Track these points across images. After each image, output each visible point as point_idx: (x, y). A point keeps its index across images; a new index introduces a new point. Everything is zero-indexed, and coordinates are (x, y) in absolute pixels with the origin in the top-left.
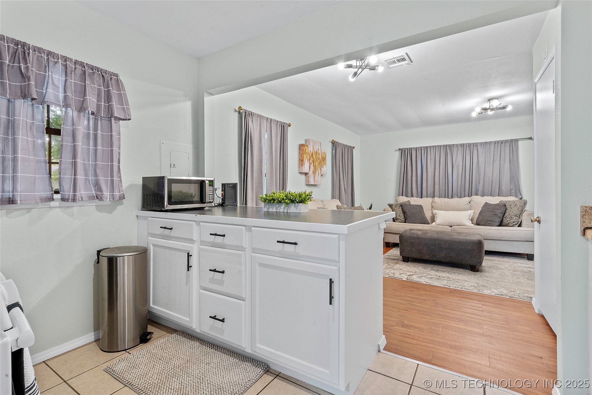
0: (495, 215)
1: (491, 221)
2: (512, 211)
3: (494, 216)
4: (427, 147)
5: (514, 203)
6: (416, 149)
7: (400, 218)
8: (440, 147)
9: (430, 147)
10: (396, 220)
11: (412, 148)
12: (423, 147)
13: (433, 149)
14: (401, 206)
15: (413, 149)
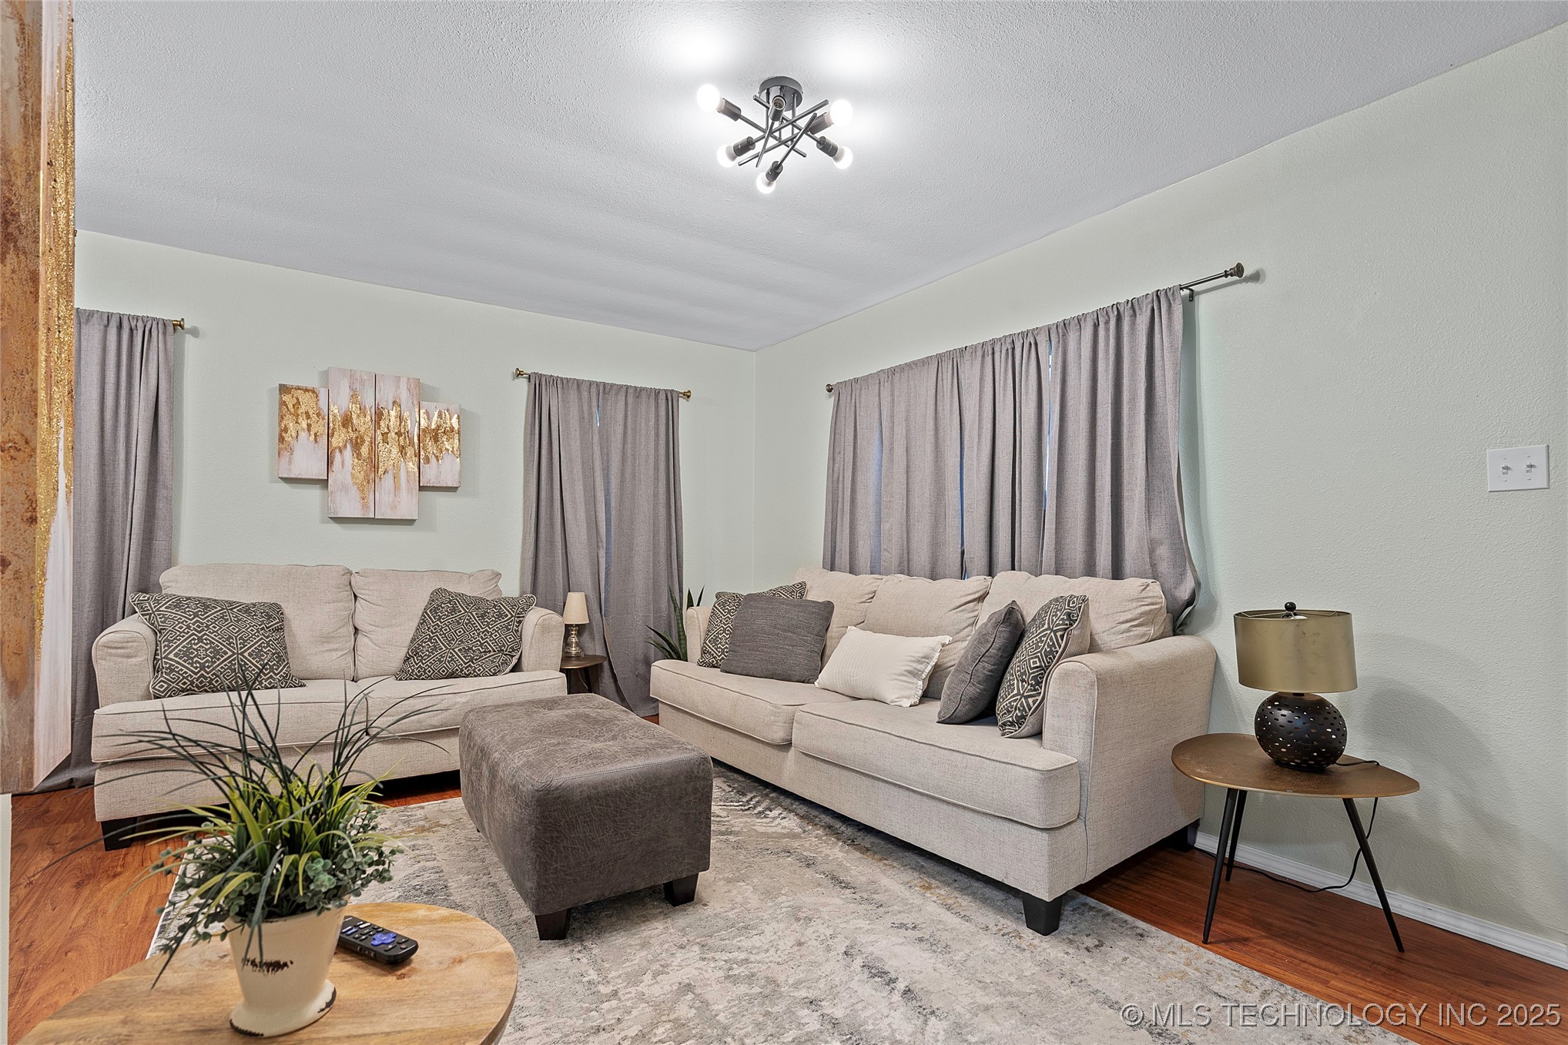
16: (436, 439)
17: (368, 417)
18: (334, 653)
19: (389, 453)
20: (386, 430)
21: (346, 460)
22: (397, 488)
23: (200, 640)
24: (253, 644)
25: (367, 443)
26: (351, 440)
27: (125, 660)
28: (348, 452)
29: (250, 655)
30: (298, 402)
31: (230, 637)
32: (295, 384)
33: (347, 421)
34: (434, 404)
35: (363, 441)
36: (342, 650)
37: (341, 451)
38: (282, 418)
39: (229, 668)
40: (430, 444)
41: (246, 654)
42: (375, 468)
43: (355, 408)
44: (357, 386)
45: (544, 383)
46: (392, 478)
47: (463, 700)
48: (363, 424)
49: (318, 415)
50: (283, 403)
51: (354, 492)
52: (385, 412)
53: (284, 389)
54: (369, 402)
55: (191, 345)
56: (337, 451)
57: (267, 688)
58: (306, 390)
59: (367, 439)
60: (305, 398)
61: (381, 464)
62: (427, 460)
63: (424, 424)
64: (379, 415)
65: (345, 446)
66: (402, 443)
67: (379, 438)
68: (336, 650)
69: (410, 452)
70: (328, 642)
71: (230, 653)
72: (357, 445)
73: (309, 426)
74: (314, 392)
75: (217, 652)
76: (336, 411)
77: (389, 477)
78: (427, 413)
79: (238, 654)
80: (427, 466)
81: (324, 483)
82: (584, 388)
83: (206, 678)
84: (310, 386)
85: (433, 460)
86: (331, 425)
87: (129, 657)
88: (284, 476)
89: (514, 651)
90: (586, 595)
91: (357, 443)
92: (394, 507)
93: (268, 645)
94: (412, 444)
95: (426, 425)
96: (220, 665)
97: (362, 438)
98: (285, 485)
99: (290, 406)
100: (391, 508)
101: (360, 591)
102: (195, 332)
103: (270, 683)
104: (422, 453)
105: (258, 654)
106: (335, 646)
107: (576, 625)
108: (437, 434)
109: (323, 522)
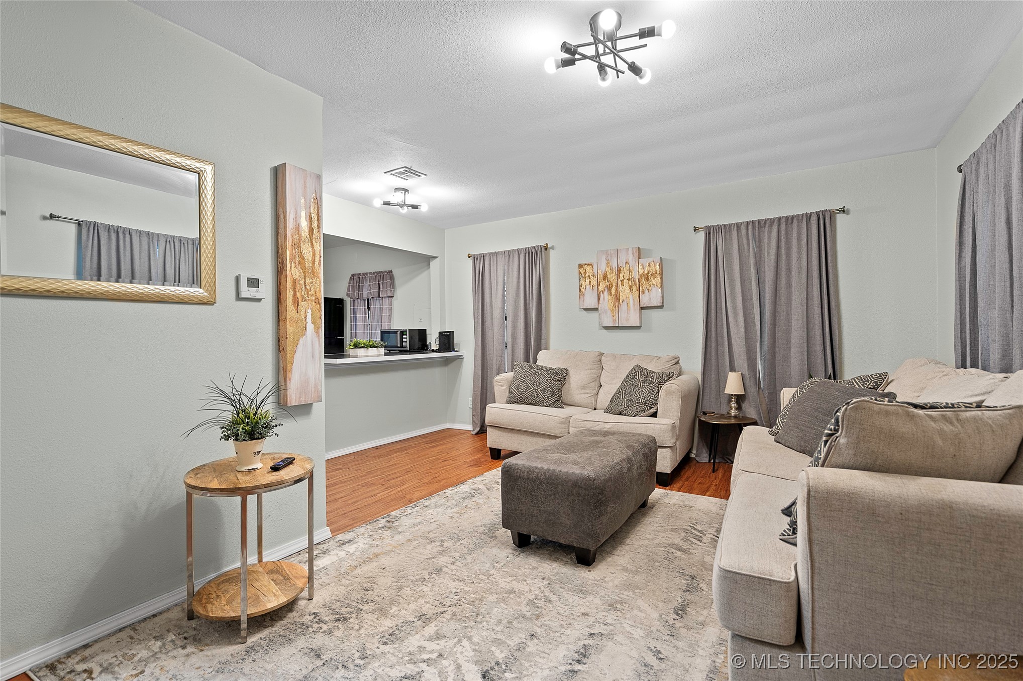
16: (647, 279)
17: (614, 273)
18: (586, 395)
19: (624, 291)
20: (623, 279)
21: (606, 296)
22: (628, 309)
23: (523, 382)
24: (543, 386)
25: (614, 287)
26: (607, 286)
27: (501, 387)
28: (606, 293)
29: (540, 390)
30: (586, 271)
31: (535, 382)
32: (584, 263)
33: (605, 277)
34: (646, 259)
35: (612, 286)
36: (590, 394)
37: (603, 293)
38: (580, 280)
39: (531, 395)
40: (643, 281)
41: (539, 390)
42: (618, 299)
43: (608, 269)
44: (609, 258)
45: (712, 232)
46: (626, 304)
47: (608, 427)
48: (612, 277)
49: (593, 276)
50: (580, 273)
51: (609, 314)
52: (622, 269)
53: (580, 266)
54: (615, 265)
55: (552, 253)
56: (601, 293)
57: (545, 406)
58: (588, 265)
59: (614, 285)
60: (588, 268)
61: (621, 297)
62: (643, 292)
63: (641, 272)
64: (619, 271)
65: (605, 290)
66: (630, 285)
67: (620, 283)
68: (588, 393)
69: (634, 288)
70: (584, 389)
71: (533, 389)
72: (609, 288)
73: (590, 282)
74: (591, 265)
75: (528, 388)
76: (600, 274)
77: (625, 303)
78: (642, 265)
79: (536, 389)
80: (643, 295)
81: (597, 309)
82: (743, 228)
83: (522, 398)
84: (590, 263)
85: (646, 291)
86: (599, 280)
87: (502, 386)
88: (585, 308)
89: (653, 404)
90: (742, 374)
91: (610, 288)
92: (627, 320)
93: (550, 387)
94: (635, 284)
95: (642, 272)
96: (528, 393)
97: (612, 285)
98: (585, 312)
99: (583, 274)
100: (626, 321)
101: (605, 365)
102: (553, 248)
103: (547, 404)
104: (641, 288)
105: (544, 391)
106: (587, 391)
107: (735, 395)
108: (648, 276)
109: (600, 329)
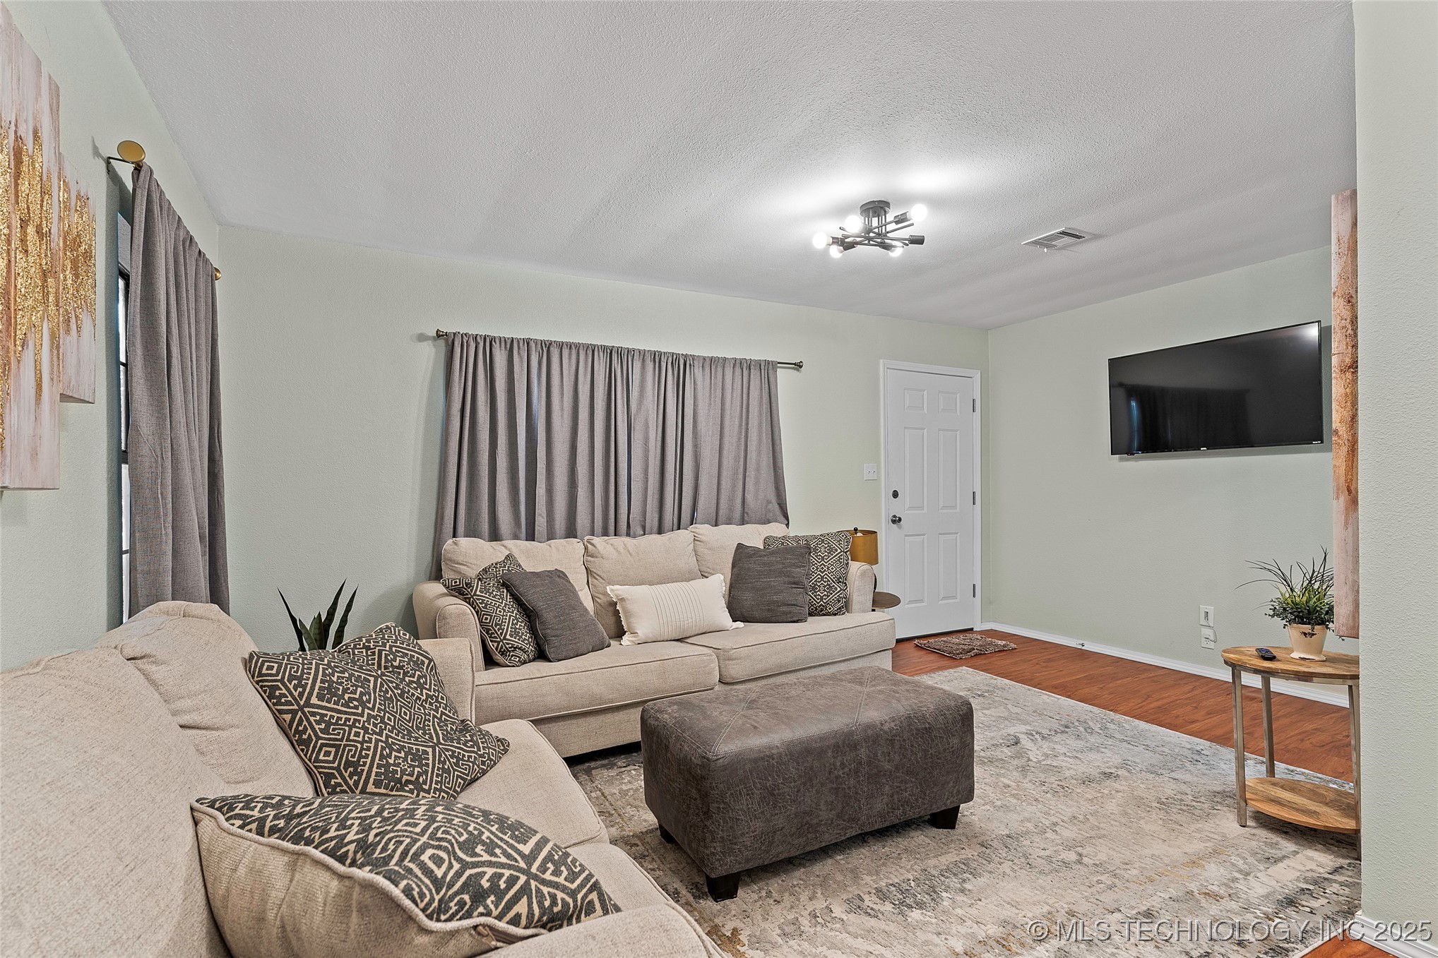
0: (794, 583)
1: (789, 605)
2: (828, 568)
3: (792, 588)
4: (550, 344)
5: (823, 541)
6: (510, 345)
7: (520, 644)
8: (593, 351)
9: (561, 346)
10: (503, 653)
11: (493, 339)
12: (536, 341)
13: (570, 354)
14: (504, 585)
15: (497, 341)
